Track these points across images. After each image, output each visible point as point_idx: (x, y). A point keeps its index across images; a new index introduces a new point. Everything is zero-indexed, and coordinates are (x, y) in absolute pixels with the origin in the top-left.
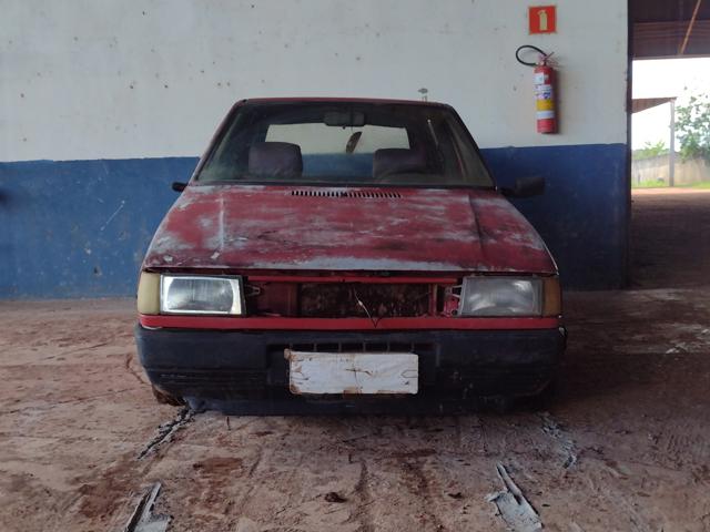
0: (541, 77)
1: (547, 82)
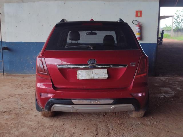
1: (139, 29)
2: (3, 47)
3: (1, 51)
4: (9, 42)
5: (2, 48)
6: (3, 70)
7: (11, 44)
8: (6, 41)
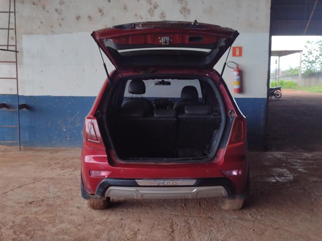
0: (236, 73)
1: (238, 75)
3: (18, 110)
4: (30, 96)
5: (18, 105)
7: (32, 99)
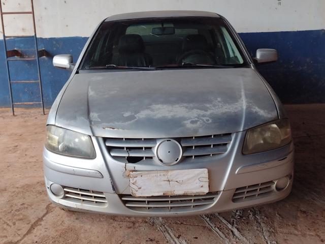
2: (39, 50)
3: (37, 58)
4: (50, 38)
5: (38, 52)
6: (42, 102)
7: (54, 43)
8: (44, 38)
